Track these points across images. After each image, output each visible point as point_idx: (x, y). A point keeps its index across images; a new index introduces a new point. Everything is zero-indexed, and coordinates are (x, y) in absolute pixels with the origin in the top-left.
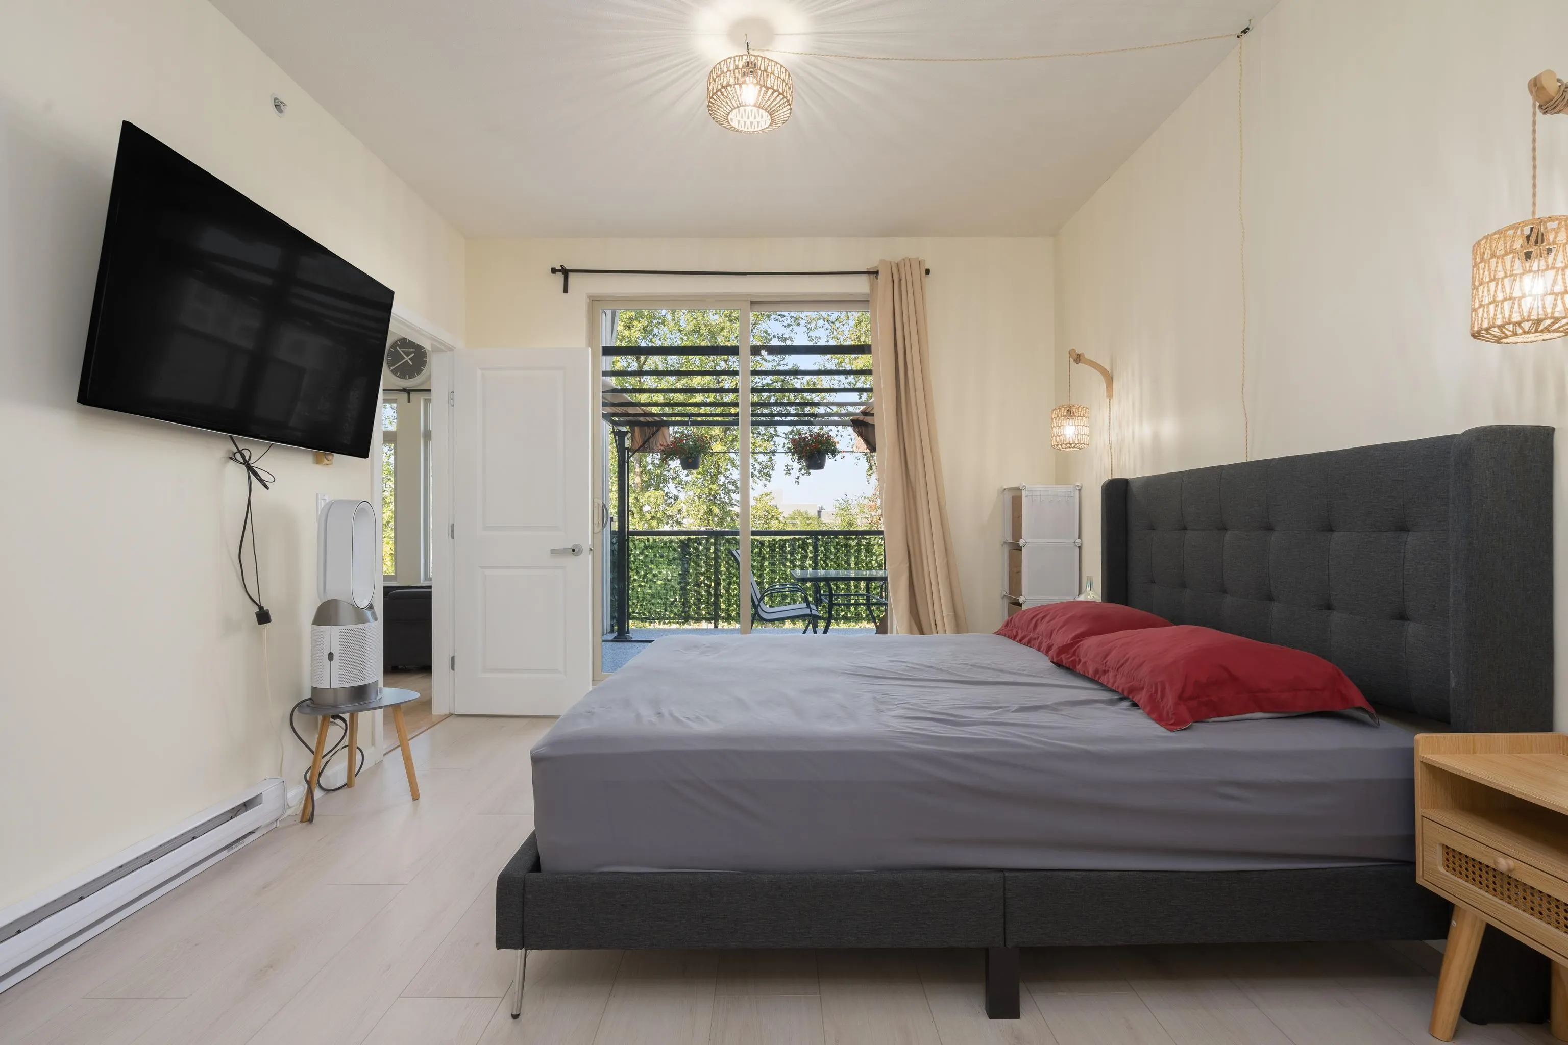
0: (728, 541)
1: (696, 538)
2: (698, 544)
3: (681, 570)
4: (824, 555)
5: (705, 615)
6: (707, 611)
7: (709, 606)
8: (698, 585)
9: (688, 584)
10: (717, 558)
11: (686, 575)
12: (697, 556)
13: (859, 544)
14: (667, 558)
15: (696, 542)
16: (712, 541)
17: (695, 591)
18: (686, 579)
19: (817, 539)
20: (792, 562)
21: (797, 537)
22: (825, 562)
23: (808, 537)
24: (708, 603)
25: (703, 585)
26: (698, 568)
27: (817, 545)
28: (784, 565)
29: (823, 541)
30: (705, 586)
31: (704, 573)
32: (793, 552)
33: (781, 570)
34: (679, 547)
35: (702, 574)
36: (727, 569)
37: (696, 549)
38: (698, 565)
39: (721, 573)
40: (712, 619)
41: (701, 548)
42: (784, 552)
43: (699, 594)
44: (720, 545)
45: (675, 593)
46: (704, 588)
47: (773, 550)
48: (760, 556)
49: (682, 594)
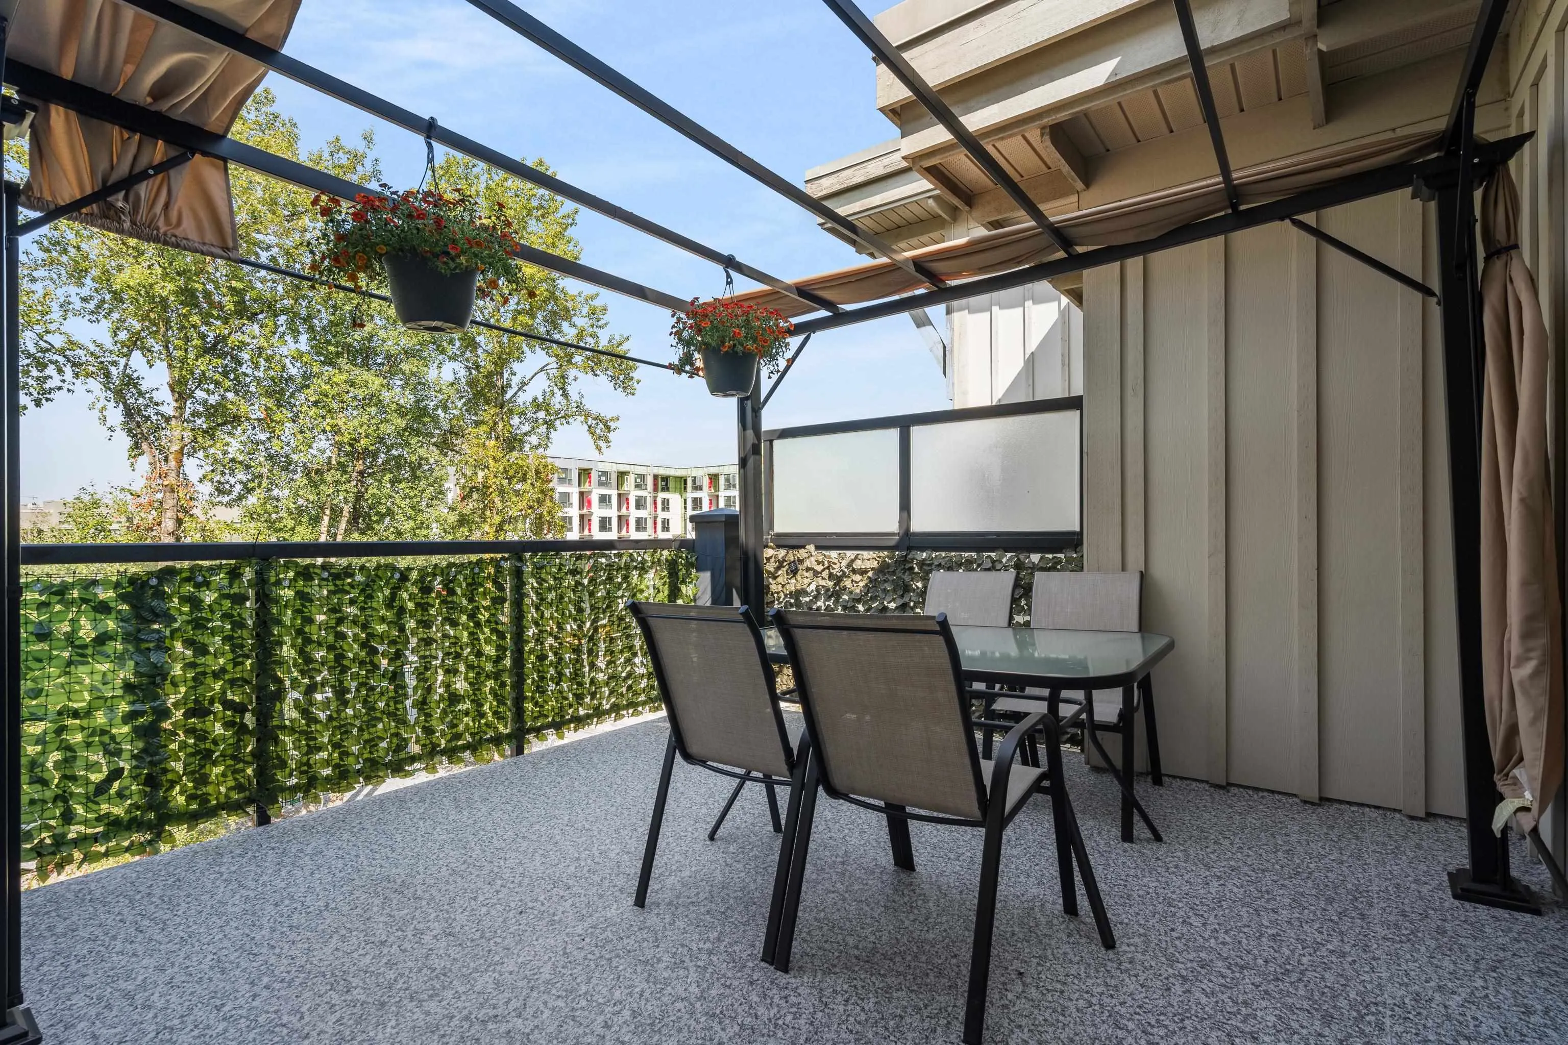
0: (306, 574)
1: (192, 569)
2: (198, 586)
3: (137, 674)
4: (538, 594)
5: (227, 796)
6: (232, 783)
7: (240, 766)
8: (199, 710)
9: (165, 713)
10: (265, 621)
11: (158, 686)
12: (199, 624)
13: (595, 568)
14: (71, 639)
15: (188, 580)
16: (248, 573)
17: (190, 731)
18: (156, 697)
19: (520, 559)
20: (472, 616)
21: (486, 556)
22: (537, 608)
23: (506, 555)
24: (233, 757)
25: (218, 707)
26: (202, 660)
27: (522, 572)
28: (454, 624)
29: (533, 563)
30: (225, 709)
31: (223, 670)
32: (472, 592)
33: (446, 636)
34: (123, 598)
35: (216, 675)
36: (301, 652)
37: (194, 602)
38: (201, 650)
39: (281, 663)
40: (250, 801)
41: (209, 597)
42: (452, 592)
43: (201, 736)
44: (278, 583)
45: (113, 752)
46: (220, 715)
47: (426, 590)
48: (392, 607)
49: (144, 751)
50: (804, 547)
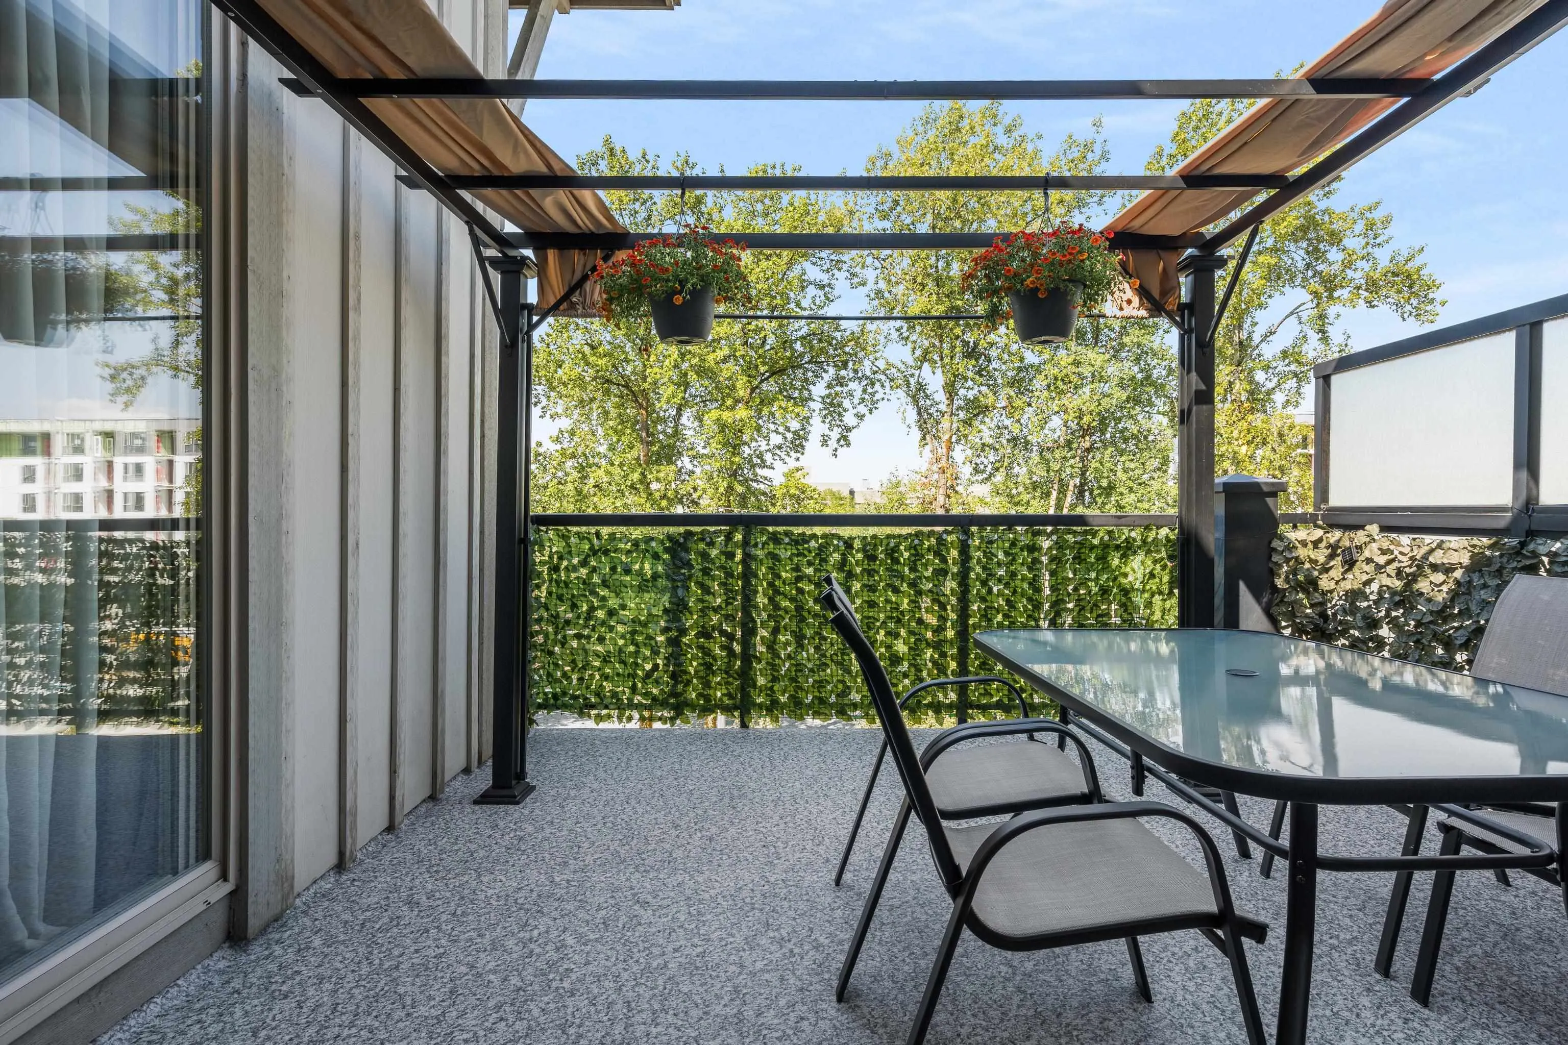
0: (775, 539)
1: (702, 532)
2: (708, 544)
3: (670, 602)
4: (984, 568)
5: (720, 699)
6: (725, 691)
7: (731, 679)
8: (705, 633)
9: (683, 632)
10: (748, 575)
11: (681, 612)
12: (706, 572)
13: (1060, 545)
14: (640, 573)
15: (703, 540)
16: (738, 537)
17: (701, 647)
18: (680, 620)
19: (966, 533)
20: (913, 584)
21: (926, 529)
22: (984, 583)
23: (950, 528)
24: (726, 673)
25: (716, 634)
26: (707, 598)
27: (968, 546)
28: (896, 590)
29: (982, 538)
30: (721, 636)
31: (720, 607)
32: (915, 562)
33: (888, 601)
34: (666, 550)
35: (716, 610)
36: (771, 600)
37: (705, 556)
38: (707, 590)
39: (756, 607)
40: (736, 708)
41: (714, 553)
42: (896, 561)
43: (707, 652)
44: (756, 545)
45: (655, 652)
46: (718, 640)
47: (872, 558)
48: (843, 571)
49: (671, 655)
50: (1362, 527)
